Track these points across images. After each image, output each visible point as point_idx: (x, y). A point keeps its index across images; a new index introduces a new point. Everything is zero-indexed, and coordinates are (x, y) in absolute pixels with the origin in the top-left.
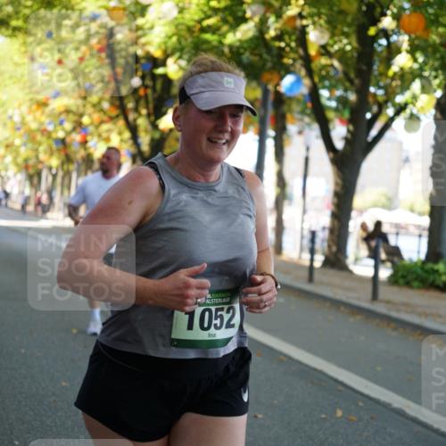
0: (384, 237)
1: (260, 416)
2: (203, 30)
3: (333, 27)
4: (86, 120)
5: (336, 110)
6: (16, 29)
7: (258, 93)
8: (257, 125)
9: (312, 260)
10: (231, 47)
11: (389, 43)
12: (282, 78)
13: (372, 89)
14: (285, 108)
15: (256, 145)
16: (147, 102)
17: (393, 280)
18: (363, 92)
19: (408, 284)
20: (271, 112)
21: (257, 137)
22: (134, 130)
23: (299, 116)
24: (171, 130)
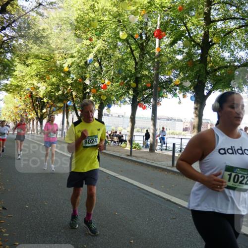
2: (51, 92)
3: (77, 91)
4: (26, 111)
5: (78, 108)
6: (11, 92)
7: (63, 105)
10: (57, 96)
11: (89, 95)
12: (67, 102)
14: (68, 108)
15: (62, 116)
16: (40, 107)
20: (65, 109)
22: (37, 113)
23: (71, 110)
24: (45, 113)
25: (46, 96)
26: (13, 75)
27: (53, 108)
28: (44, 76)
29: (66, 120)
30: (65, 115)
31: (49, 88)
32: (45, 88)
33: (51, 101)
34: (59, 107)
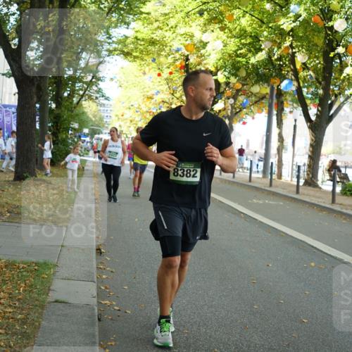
0: (338, 169)
1: (270, 265)
5: (311, 99)
6: (136, 57)
7: (268, 90)
8: (267, 108)
9: (298, 182)
10: (253, 65)
11: (341, 61)
12: (281, 82)
13: (331, 87)
14: (283, 98)
15: (266, 119)
17: (344, 192)
18: (326, 89)
20: (275, 101)
21: (267, 115)
23: (291, 103)
24: (220, 111)
25: (224, 67)
26: (142, 13)
27: (241, 99)
28: (221, 13)
29: (275, 130)
30: (274, 118)
31: (233, 45)
32: (221, 46)
33: (236, 80)
34: (258, 95)
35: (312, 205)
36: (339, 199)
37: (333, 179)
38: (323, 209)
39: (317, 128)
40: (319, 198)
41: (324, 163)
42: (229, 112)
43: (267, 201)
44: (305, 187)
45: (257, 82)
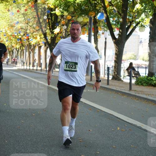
1: (91, 130)
5: (115, 25)
7: (88, 20)
8: (88, 32)
9: (108, 77)
10: (78, 4)
11: (133, 1)
13: (128, 17)
14: (98, 25)
16: (49, 24)
17: (137, 83)
18: (124, 18)
19: (142, 85)
20: (93, 26)
21: (88, 36)
22: (45, 35)
23: (103, 28)
24: (58, 34)
25: (59, 6)
30: (93, 38)
33: (67, 14)
34: (82, 23)
35: (117, 92)
36: (134, 88)
37: (130, 75)
38: (124, 94)
39: (120, 43)
40: (121, 87)
41: (125, 65)
42: (64, 34)
43: (89, 90)
44: (113, 81)
45: (80, 15)
